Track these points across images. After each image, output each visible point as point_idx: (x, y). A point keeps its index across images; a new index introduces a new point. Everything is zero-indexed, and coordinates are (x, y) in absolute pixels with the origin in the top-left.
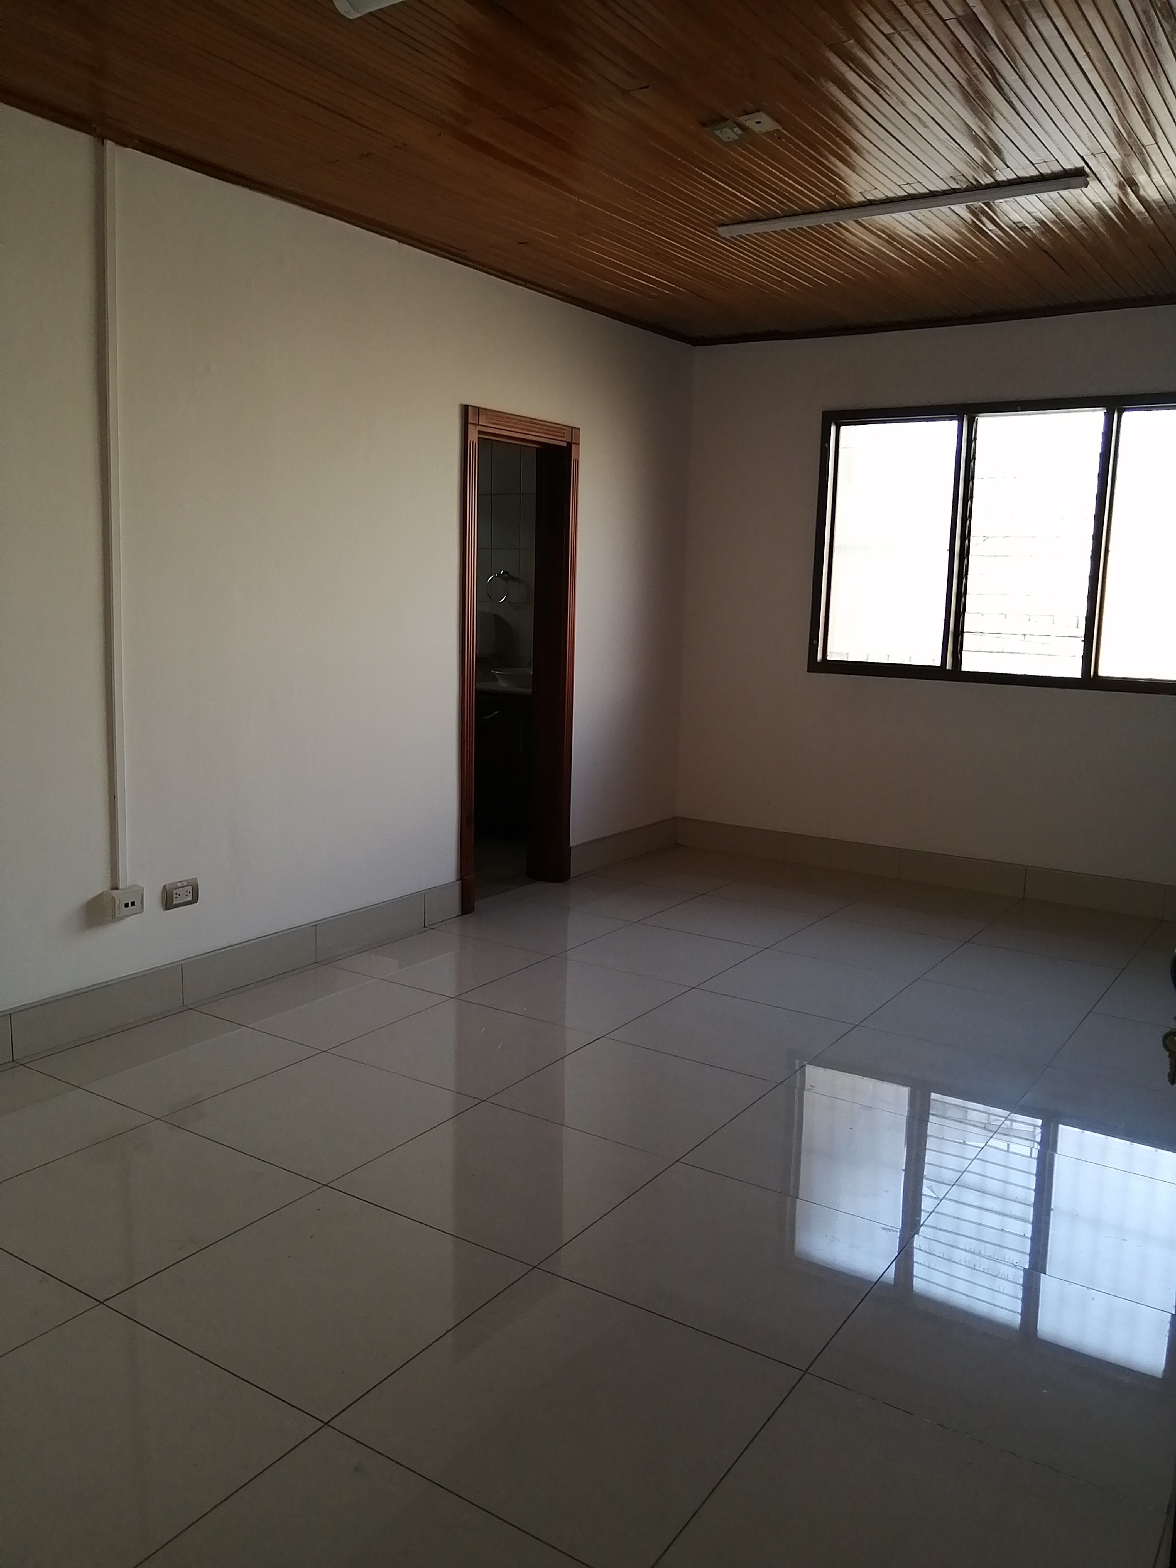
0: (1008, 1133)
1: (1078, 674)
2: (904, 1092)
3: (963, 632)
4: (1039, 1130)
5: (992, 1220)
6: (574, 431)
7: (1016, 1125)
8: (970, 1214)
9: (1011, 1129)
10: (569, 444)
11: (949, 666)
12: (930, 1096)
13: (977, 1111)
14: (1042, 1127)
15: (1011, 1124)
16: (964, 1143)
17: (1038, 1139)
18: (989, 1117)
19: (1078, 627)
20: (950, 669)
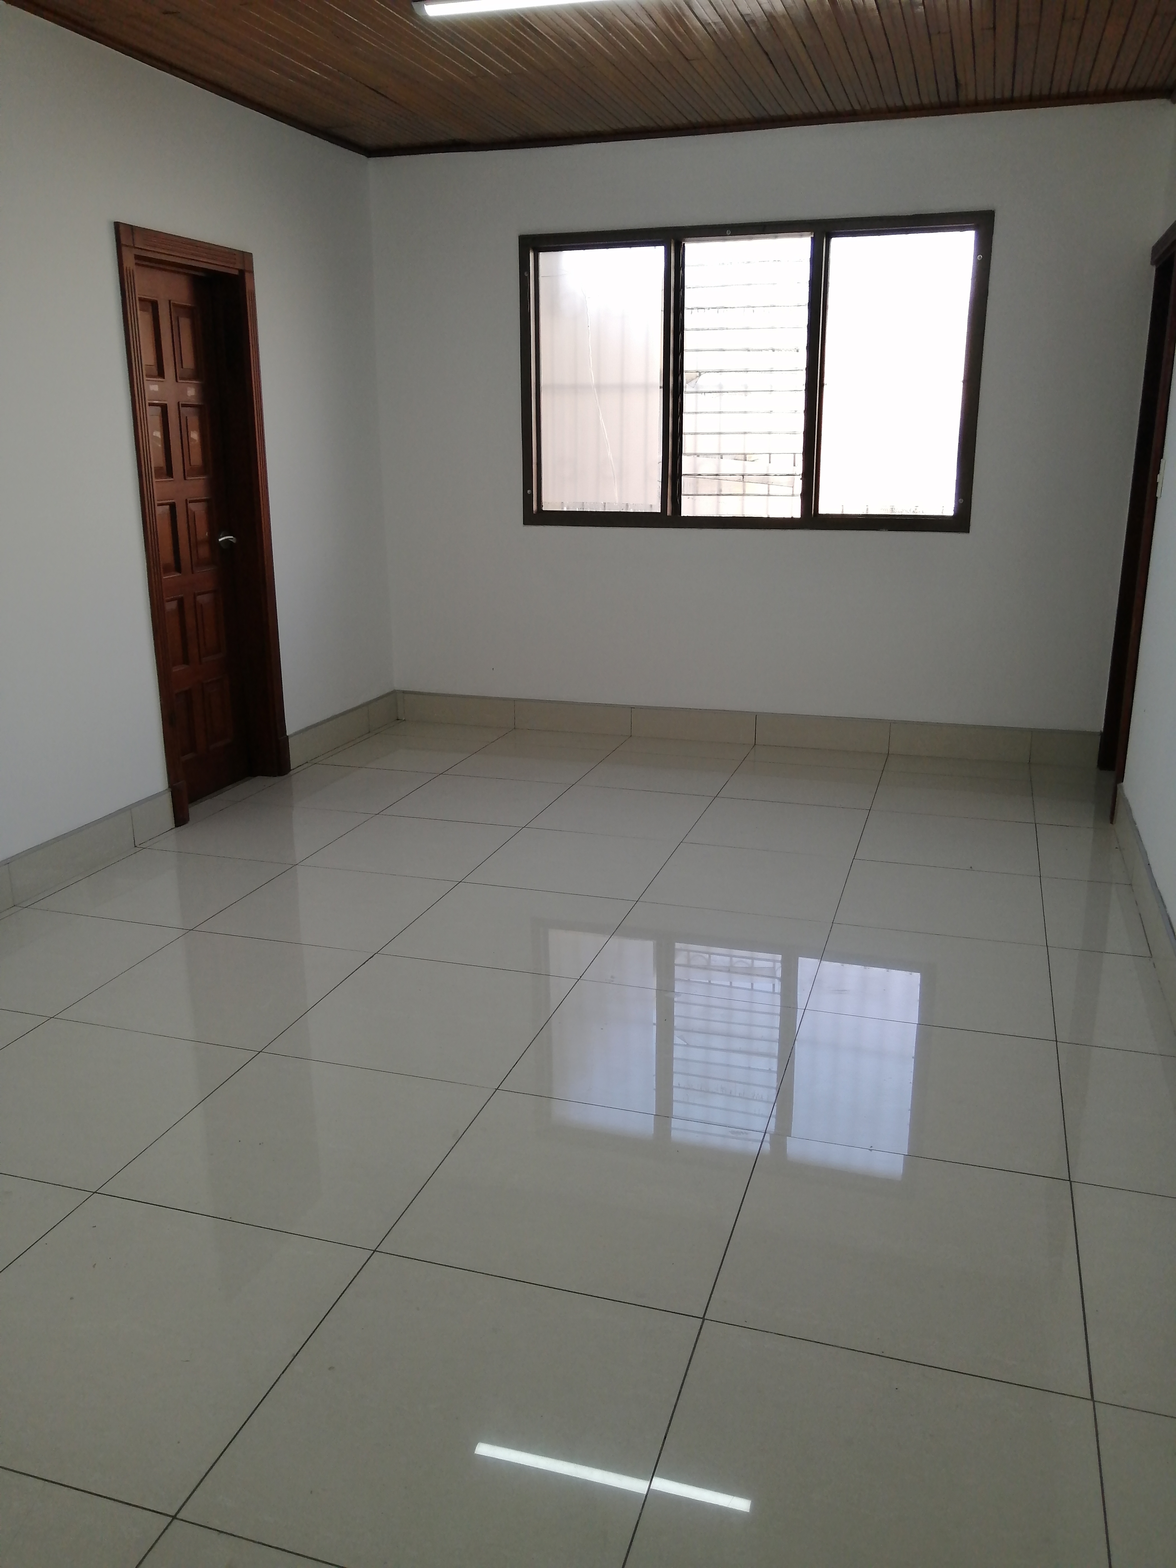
0: (750, 972)
1: (797, 513)
2: (649, 945)
3: (680, 475)
4: (779, 965)
5: (739, 1059)
6: (246, 257)
7: (757, 964)
8: (718, 1057)
9: (752, 967)
10: (242, 272)
11: (669, 513)
12: (674, 945)
13: (720, 956)
14: (782, 962)
15: (753, 962)
16: (710, 983)
17: (779, 974)
18: (731, 959)
19: (794, 465)
20: (670, 515)
